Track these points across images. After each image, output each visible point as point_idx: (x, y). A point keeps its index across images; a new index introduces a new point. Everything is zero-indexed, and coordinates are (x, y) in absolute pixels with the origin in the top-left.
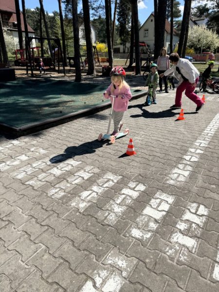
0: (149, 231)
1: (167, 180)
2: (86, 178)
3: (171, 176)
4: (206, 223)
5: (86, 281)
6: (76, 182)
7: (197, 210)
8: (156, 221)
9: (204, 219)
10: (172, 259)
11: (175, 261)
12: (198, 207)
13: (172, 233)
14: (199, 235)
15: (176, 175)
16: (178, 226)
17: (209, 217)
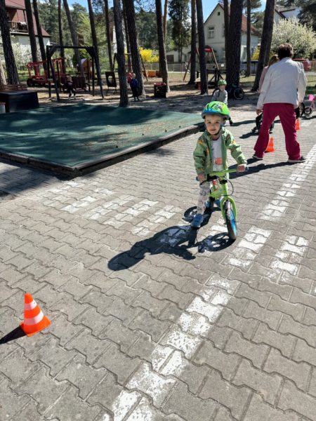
0: (248, 260)
1: (261, 216)
2: (168, 217)
3: (265, 212)
4: (305, 252)
5: (194, 297)
6: (159, 221)
7: (296, 241)
8: (253, 252)
9: (304, 249)
10: (274, 280)
11: (277, 281)
12: (298, 239)
13: (272, 261)
14: (299, 262)
15: (270, 211)
16: (277, 255)
17: (309, 247)
